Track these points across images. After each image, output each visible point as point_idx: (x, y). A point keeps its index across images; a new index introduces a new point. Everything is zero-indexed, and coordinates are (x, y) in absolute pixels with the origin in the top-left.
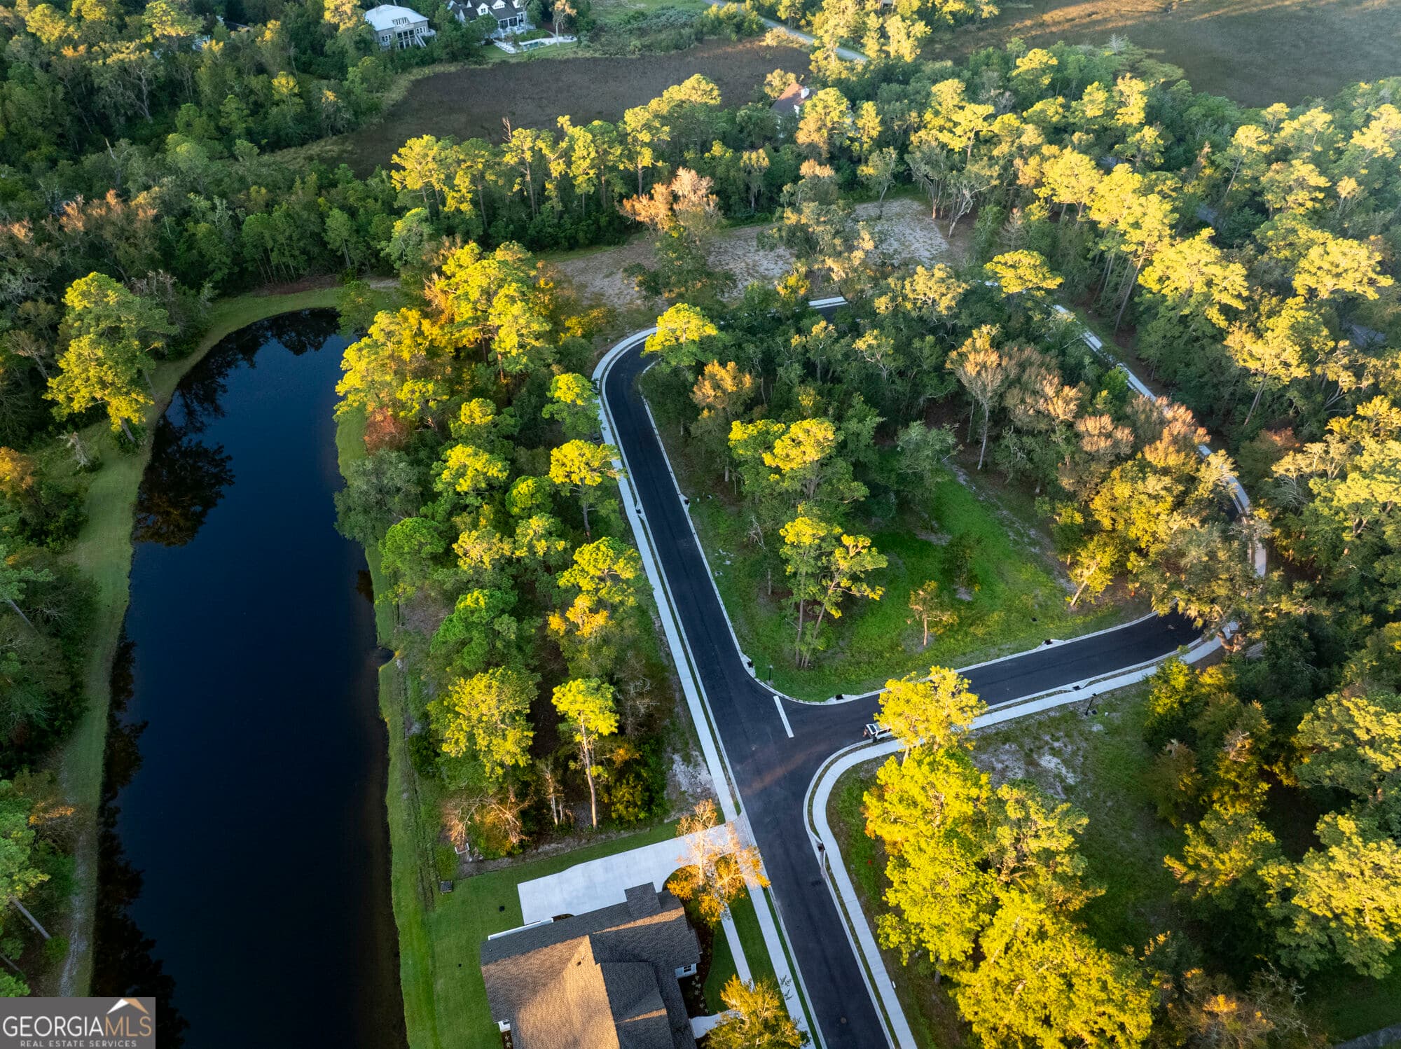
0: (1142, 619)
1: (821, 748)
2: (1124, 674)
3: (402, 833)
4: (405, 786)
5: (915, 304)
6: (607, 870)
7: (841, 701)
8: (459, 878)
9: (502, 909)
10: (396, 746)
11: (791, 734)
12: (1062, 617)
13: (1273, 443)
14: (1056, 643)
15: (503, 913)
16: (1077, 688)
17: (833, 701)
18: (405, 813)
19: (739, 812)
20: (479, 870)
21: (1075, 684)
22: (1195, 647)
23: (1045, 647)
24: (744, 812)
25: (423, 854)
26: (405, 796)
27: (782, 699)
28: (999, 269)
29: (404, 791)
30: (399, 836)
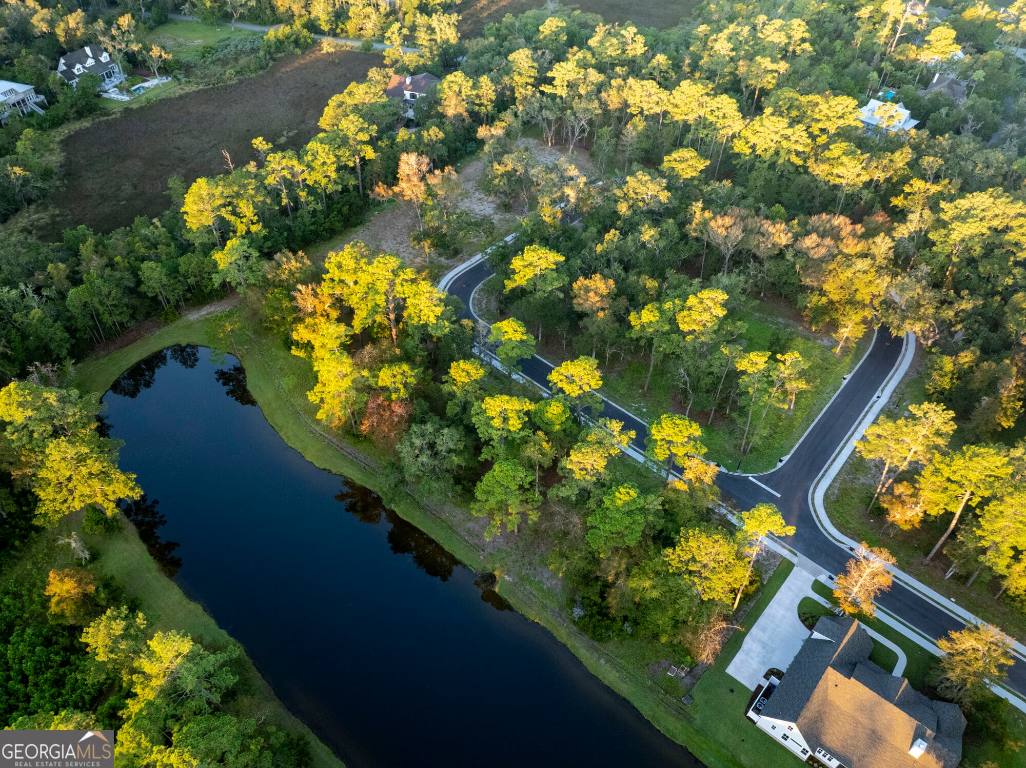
0: (872, 346)
1: (800, 494)
2: (890, 379)
3: (625, 686)
4: (596, 656)
5: (644, 201)
6: (763, 630)
7: (784, 462)
8: (689, 690)
9: (732, 691)
10: (564, 633)
11: (779, 496)
12: (839, 362)
13: (877, 222)
14: (848, 377)
15: (735, 693)
16: (878, 397)
17: (780, 465)
18: (614, 672)
19: (796, 555)
20: (694, 677)
21: (876, 395)
22: (906, 350)
23: (845, 382)
24: (798, 554)
25: (651, 689)
26: (602, 661)
27: (753, 477)
28: (673, 164)
29: (599, 659)
30: (624, 689)
